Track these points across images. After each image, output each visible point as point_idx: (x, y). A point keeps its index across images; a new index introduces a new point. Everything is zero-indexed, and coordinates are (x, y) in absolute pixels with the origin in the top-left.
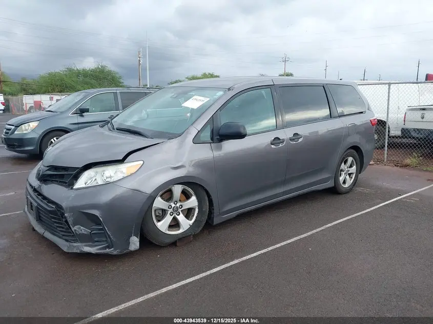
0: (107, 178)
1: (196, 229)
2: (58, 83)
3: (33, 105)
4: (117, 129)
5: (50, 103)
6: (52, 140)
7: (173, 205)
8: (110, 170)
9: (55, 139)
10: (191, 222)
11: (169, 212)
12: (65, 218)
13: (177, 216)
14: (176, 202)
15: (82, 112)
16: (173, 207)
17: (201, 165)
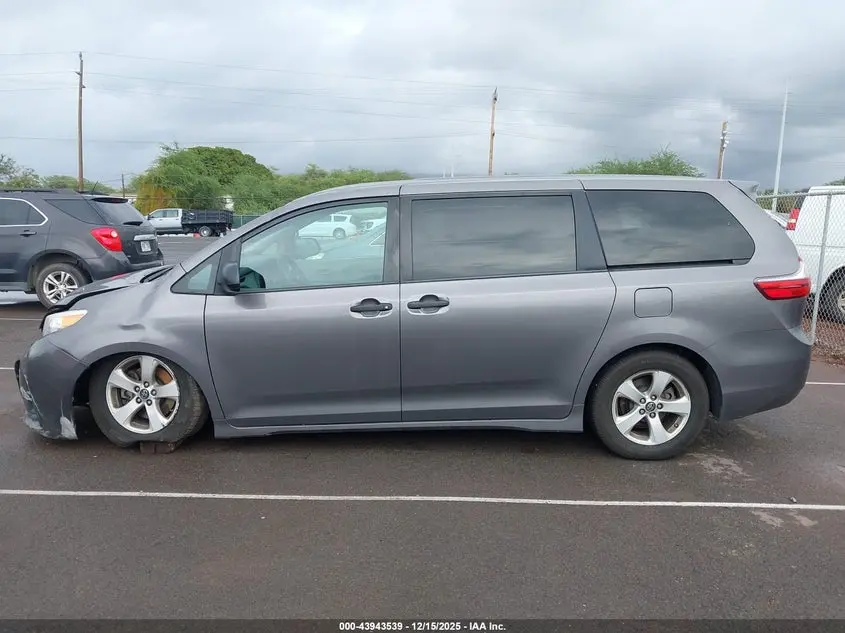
10: (167, 421)
14: (147, 383)
16: (141, 390)
17: (183, 330)
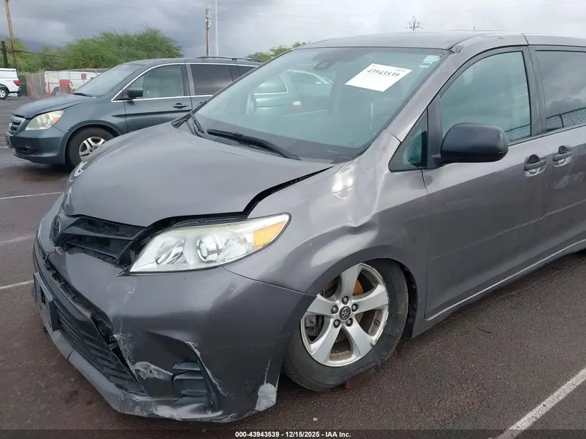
0: (210, 253)
1: (384, 353)
2: (92, 55)
3: (58, 85)
4: (210, 133)
5: (81, 82)
6: (85, 142)
7: (341, 306)
8: (215, 235)
9: (89, 139)
10: (375, 338)
11: (332, 321)
12: (115, 341)
13: (347, 328)
14: (347, 297)
15: (131, 96)
16: (340, 308)
